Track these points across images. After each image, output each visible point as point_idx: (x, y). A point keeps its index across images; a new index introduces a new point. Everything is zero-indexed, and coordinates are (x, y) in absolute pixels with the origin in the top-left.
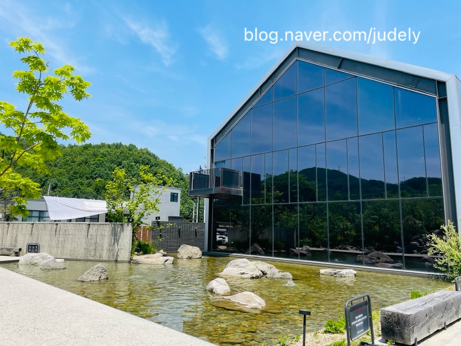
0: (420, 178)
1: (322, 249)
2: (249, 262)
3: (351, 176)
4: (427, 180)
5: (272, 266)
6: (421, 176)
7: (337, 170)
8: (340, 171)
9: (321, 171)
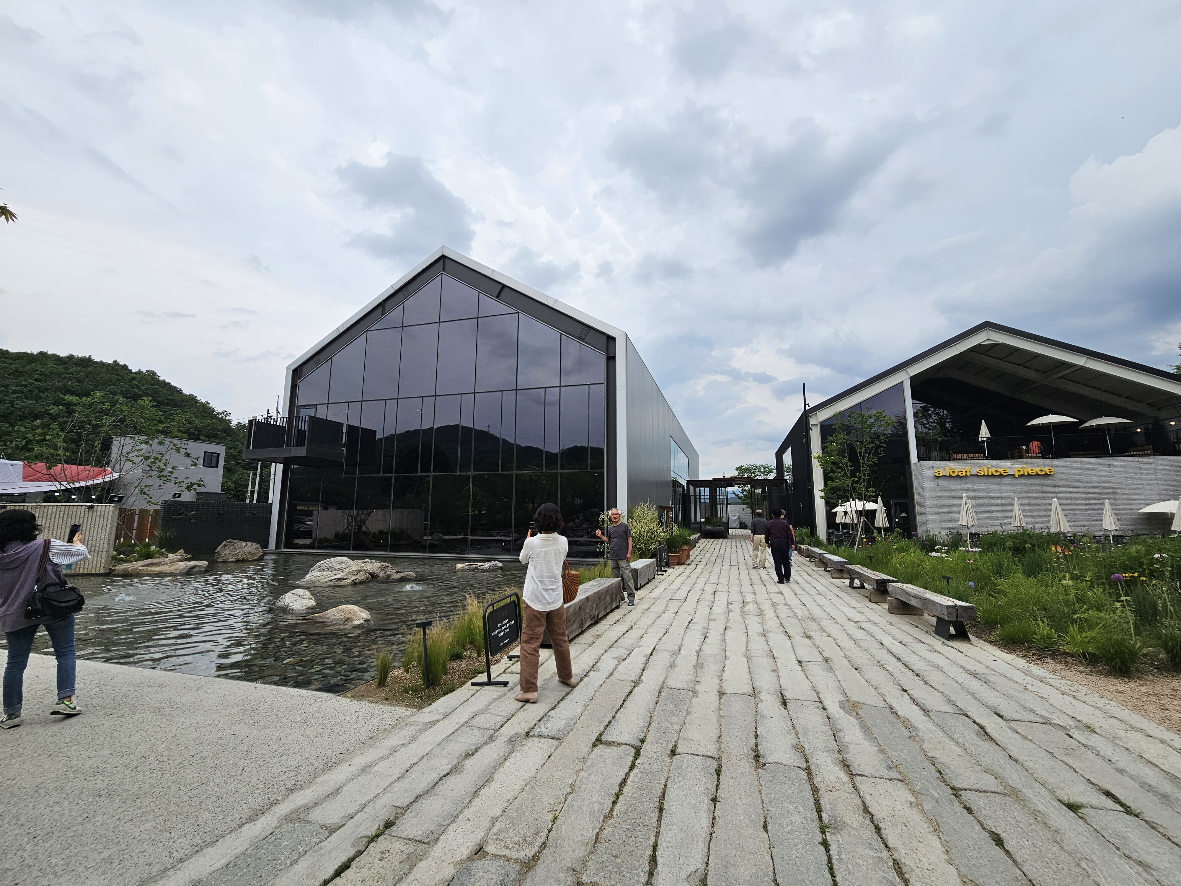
0: (581, 446)
1: (460, 537)
2: (351, 562)
3: (504, 440)
4: (589, 451)
5: (387, 564)
6: (582, 445)
7: (486, 430)
8: (490, 432)
9: (467, 430)
